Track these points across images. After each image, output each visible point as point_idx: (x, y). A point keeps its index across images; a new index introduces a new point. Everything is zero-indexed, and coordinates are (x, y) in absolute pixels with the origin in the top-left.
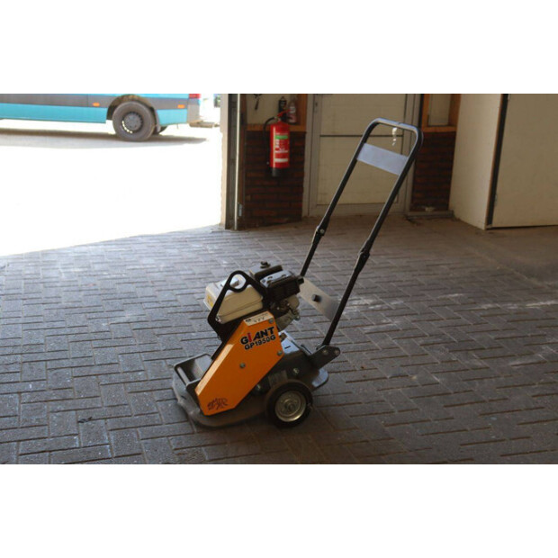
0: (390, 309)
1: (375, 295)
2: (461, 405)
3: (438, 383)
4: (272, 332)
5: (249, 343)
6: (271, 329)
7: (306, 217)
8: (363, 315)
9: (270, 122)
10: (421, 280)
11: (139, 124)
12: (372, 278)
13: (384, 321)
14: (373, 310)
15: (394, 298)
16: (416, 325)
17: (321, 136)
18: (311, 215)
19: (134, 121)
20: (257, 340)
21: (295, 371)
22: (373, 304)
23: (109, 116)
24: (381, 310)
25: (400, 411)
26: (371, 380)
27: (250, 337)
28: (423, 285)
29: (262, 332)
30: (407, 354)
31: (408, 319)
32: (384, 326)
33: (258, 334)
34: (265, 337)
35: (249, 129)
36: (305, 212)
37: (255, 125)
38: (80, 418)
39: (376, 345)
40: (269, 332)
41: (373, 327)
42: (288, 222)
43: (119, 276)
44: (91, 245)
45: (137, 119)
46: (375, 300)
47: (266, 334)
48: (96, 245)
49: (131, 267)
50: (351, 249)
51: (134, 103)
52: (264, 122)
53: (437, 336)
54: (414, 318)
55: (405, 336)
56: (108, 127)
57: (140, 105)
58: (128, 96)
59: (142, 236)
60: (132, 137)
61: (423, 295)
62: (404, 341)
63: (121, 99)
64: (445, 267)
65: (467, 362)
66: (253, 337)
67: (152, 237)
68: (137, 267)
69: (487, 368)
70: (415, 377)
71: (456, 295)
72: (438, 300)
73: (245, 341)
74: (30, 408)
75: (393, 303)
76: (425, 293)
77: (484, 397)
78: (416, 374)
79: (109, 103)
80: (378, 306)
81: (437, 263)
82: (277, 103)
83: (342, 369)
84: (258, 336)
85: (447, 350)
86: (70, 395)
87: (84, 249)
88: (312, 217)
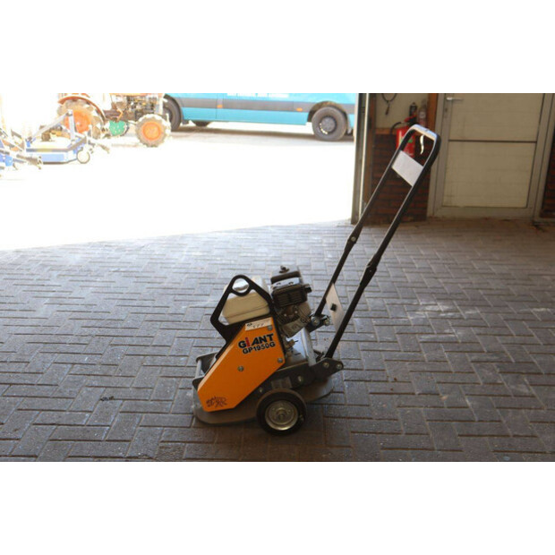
0: (461, 318)
1: (455, 302)
2: (479, 436)
3: (467, 407)
4: (271, 339)
5: (247, 348)
6: (270, 336)
7: (431, 217)
8: (430, 322)
9: (398, 126)
10: (513, 290)
11: (333, 126)
12: (462, 284)
13: (447, 331)
14: (442, 318)
15: (472, 306)
16: (479, 339)
17: (450, 141)
18: (435, 215)
19: (329, 123)
20: (256, 345)
21: (300, 379)
22: (447, 312)
23: (309, 119)
24: (451, 318)
25: (407, 434)
26: (397, 394)
27: (248, 341)
28: (513, 295)
29: (260, 338)
30: (452, 369)
31: (474, 330)
32: (444, 336)
33: (256, 339)
34: (264, 343)
35: (378, 132)
36: (430, 212)
37: (383, 129)
38: (105, 395)
39: (425, 356)
40: (268, 338)
41: (432, 336)
42: (411, 221)
43: (228, 262)
44: (226, 232)
45: (332, 122)
46: (451, 307)
47: (265, 341)
48: (230, 232)
49: (245, 254)
50: (460, 251)
51: (331, 109)
52: (391, 126)
53: (495, 353)
54: (482, 331)
55: (461, 349)
56: (308, 128)
57: (335, 110)
58: (326, 102)
59: (272, 226)
60: (326, 137)
61: (507, 306)
62: (456, 356)
63: (320, 105)
64: (548, 278)
65: (513, 387)
66: (251, 342)
67: (280, 227)
68: (249, 255)
69: (533, 396)
70: (445, 397)
71: (542, 309)
72: (518, 313)
73: (243, 345)
74: (71, 380)
75: (467, 312)
76: (509, 304)
77: (509, 431)
78: (449, 393)
79: (310, 108)
80: (450, 314)
81: (541, 272)
82: (408, 109)
83: (373, 378)
84: (256, 341)
85: (498, 370)
86: (111, 373)
87: (218, 234)
88: (436, 218)
